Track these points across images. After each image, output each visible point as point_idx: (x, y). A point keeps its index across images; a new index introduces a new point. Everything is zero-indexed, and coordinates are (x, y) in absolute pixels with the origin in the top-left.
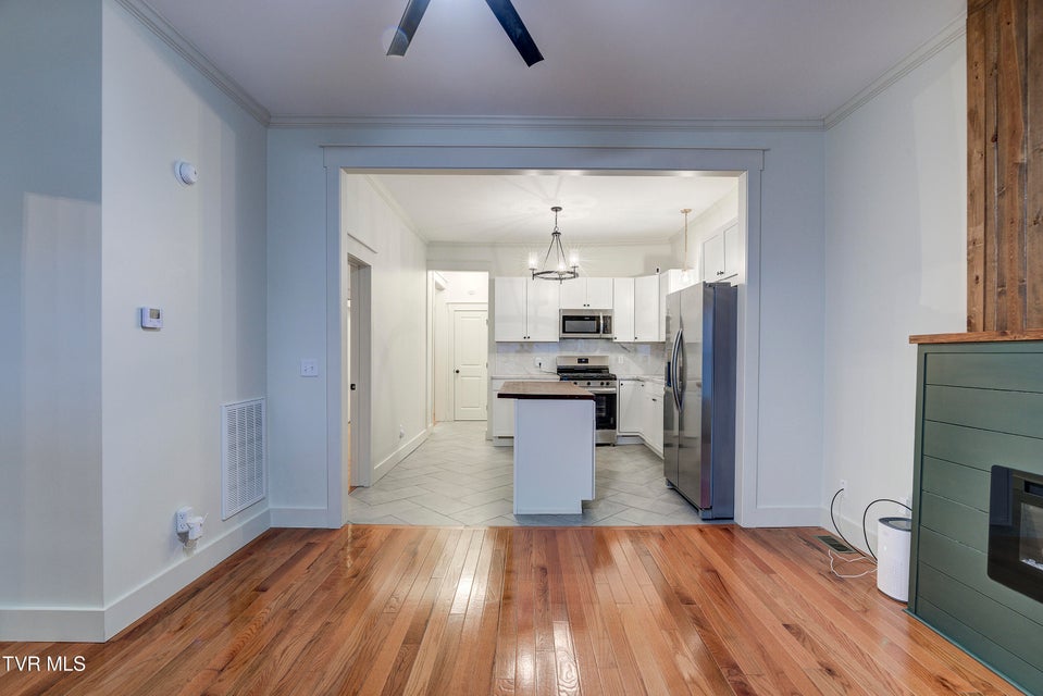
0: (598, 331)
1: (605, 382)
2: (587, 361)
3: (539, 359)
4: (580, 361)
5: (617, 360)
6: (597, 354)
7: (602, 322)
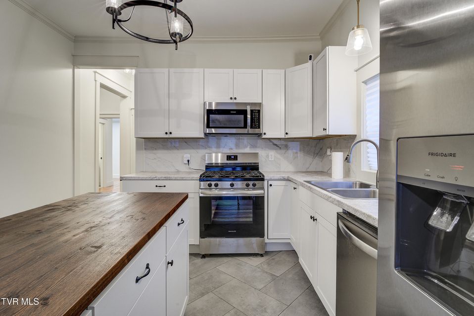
0: (245, 127)
1: (251, 183)
2: (236, 158)
3: (187, 156)
4: (229, 158)
5: (267, 156)
6: (248, 150)
7: (249, 116)
